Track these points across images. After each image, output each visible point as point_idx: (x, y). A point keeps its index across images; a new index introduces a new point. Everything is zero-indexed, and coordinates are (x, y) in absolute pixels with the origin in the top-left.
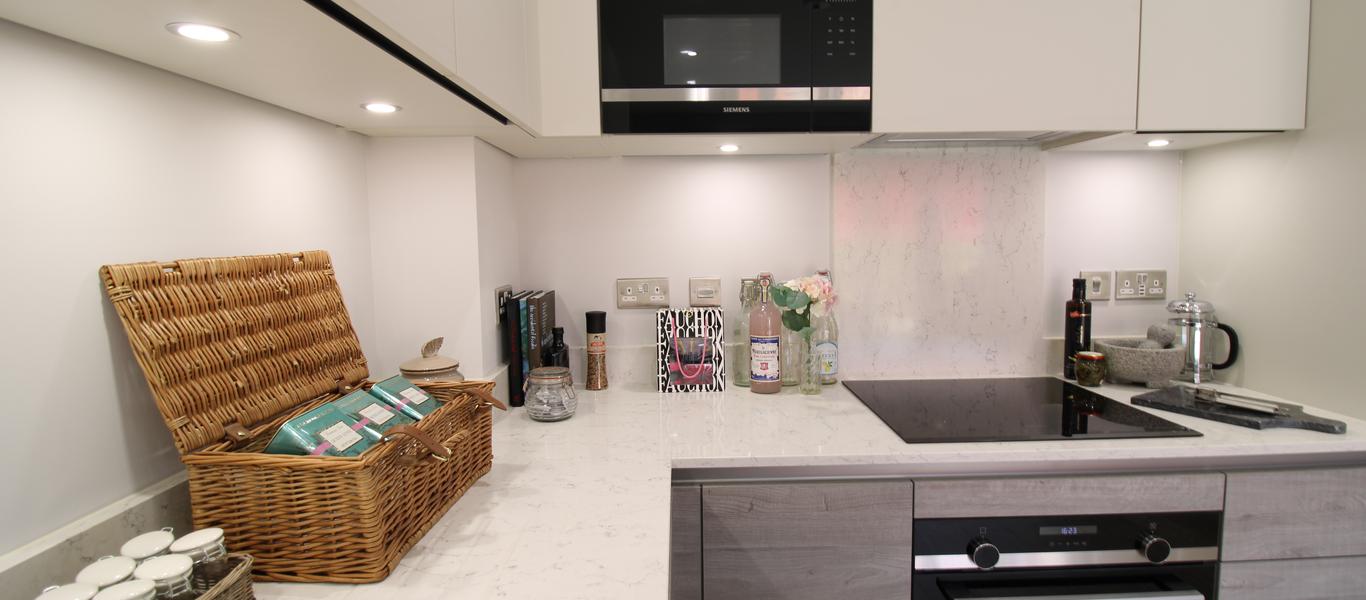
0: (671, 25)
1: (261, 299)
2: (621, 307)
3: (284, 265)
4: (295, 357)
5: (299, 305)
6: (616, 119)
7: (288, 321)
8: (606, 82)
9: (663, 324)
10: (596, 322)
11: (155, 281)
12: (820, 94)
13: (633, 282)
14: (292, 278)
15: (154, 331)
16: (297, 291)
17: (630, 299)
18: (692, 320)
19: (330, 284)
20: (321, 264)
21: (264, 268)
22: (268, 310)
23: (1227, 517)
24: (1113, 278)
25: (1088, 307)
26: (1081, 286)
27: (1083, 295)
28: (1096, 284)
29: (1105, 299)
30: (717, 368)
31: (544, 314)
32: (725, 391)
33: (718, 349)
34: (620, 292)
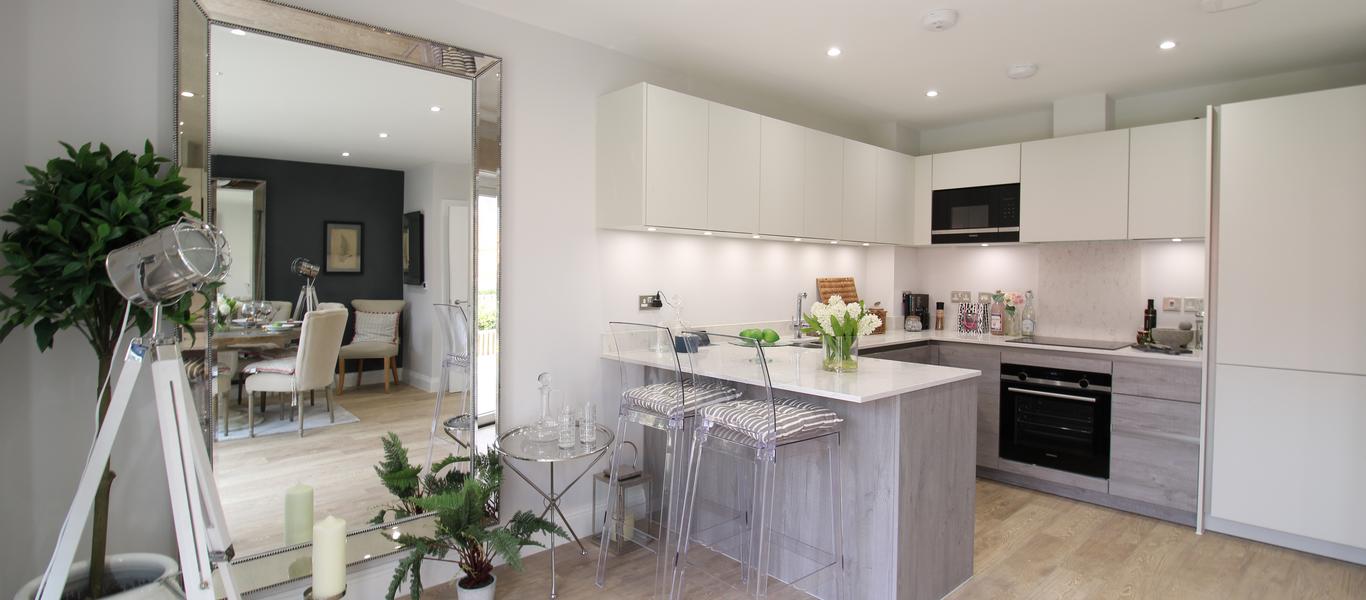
0: (955, 210)
1: (839, 287)
2: (953, 302)
3: (844, 280)
5: (846, 289)
6: (936, 239)
7: (843, 292)
8: (934, 228)
9: (961, 307)
10: (940, 306)
11: (823, 282)
12: (1002, 230)
13: (957, 293)
14: (846, 282)
15: (823, 290)
16: (846, 286)
17: (956, 299)
18: (972, 307)
19: (853, 285)
20: (851, 280)
21: (840, 280)
22: (840, 289)
23: (1113, 377)
24: (1183, 301)
25: (1154, 312)
26: (1151, 302)
27: (1152, 306)
28: (1172, 303)
29: (1177, 311)
30: (980, 325)
31: (915, 301)
32: (982, 334)
33: (980, 318)
34: (953, 297)
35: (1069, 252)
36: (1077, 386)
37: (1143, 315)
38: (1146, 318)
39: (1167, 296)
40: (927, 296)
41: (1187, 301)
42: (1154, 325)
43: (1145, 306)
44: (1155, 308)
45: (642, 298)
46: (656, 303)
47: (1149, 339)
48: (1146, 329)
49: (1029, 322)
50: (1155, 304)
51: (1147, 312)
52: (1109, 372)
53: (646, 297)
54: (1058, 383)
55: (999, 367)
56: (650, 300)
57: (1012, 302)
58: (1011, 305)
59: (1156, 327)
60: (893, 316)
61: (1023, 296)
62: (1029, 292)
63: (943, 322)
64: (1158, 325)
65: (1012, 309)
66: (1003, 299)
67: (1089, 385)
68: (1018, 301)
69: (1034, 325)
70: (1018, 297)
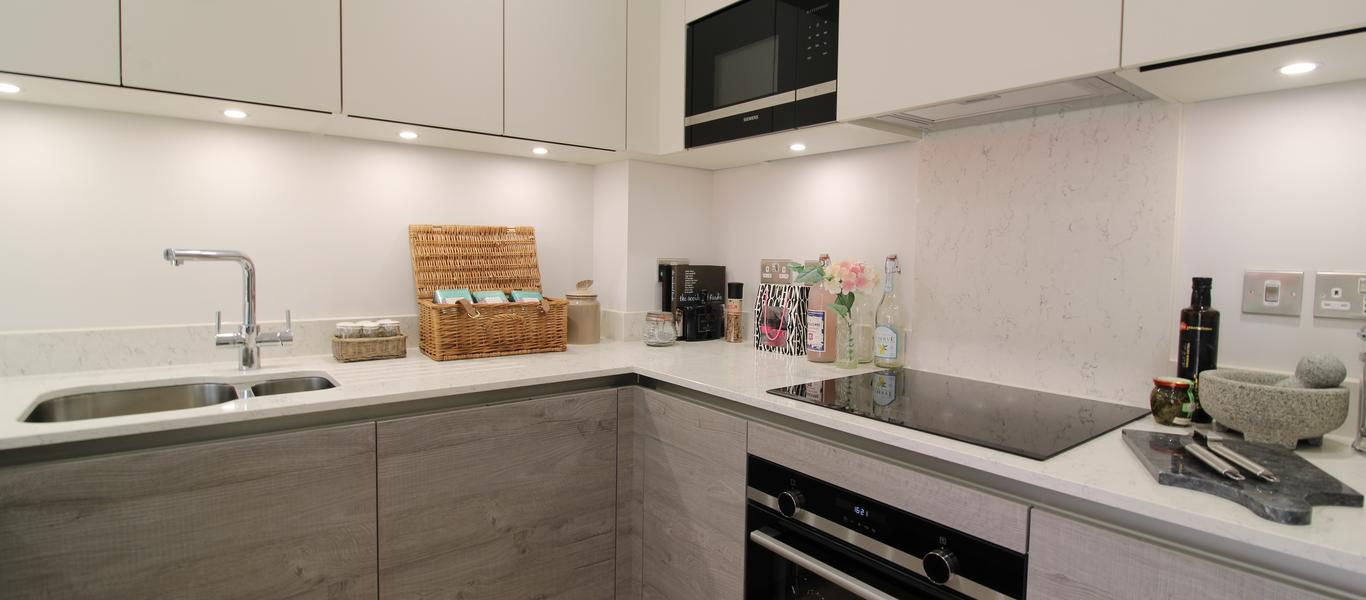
0: (722, 62)
1: (482, 246)
2: (762, 282)
3: (503, 231)
4: (488, 274)
6: (695, 137)
7: (494, 257)
9: (762, 294)
10: (734, 291)
11: (431, 232)
12: (802, 95)
13: (770, 262)
16: (506, 244)
17: (768, 276)
18: (780, 293)
19: (532, 242)
20: (527, 233)
21: (489, 232)
22: (485, 251)
23: (1031, 565)
24: (1309, 288)
25: (1213, 319)
26: (1202, 287)
27: (1207, 301)
28: (1271, 291)
29: (1289, 314)
30: (790, 335)
31: (690, 280)
32: (795, 356)
33: (792, 319)
34: (763, 270)
36: (914, 565)
38: (1185, 337)
39: (1257, 268)
40: (724, 267)
41: (1325, 284)
42: (1209, 362)
44: (1215, 305)
47: (1188, 407)
48: (1183, 372)
49: (889, 333)
50: (1216, 292)
51: (1187, 317)
52: (1022, 551)
55: (744, 464)
57: (849, 285)
58: (834, 289)
59: (1214, 368)
60: (623, 312)
61: (875, 267)
62: (893, 259)
63: (738, 327)
64: (1222, 362)
65: (846, 301)
66: (821, 273)
67: (952, 576)
68: (853, 280)
69: (902, 341)
70: (854, 270)
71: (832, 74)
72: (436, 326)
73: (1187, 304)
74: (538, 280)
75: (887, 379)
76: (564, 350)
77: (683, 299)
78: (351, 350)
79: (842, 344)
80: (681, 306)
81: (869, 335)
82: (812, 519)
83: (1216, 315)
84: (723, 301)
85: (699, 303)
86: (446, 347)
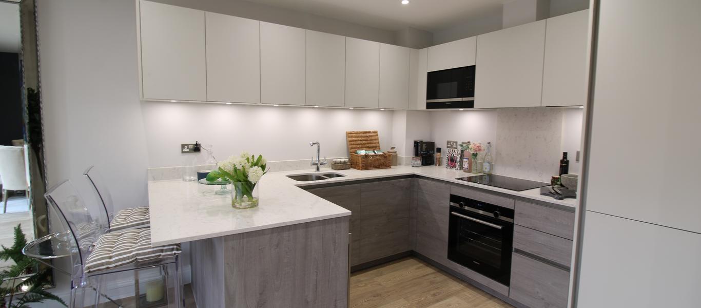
0: (440, 85)
2: (448, 147)
3: (369, 132)
4: (367, 145)
6: (429, 106)
7: (368, 140)
8: (428, 98)
9: (448, 152)
10: (439, 150)
11: (351, 133)
12: (464, 99)
13: (450, 142)
14: (371, 134)
15: (351, 139)
16: (371, 136)
18: (454, 152)
19: (377, 135)
20: (376, 132)
21: (366, 133)
22: (365, 138)
23: (515, 212)
25: (567, 162)
26: (565, 154)
27: (566, 158)
30: (458, 164)
31: (424, 146)
32: (459, 171)
33: (458, 160)
34: (448, 144)
35: (516, 115)
36: (492, 215)
37: (559, 164)
38: (561, 166)
40: (434, 143)
43: (561, 158)
44: (568, 159)
45: (183, 146)
46: (197, 148)
47: (559, 183)
48: (559, 175)
49: (488, 164)
50: (568, 156)
51: (562, 162)
52: (513, 209)
53: (187, 145)
54: (481, 212)
55: (449, 197)
56: (191, 147)
57: (476, 151)
58: (472, 152)
59: (567, 173)
60: (404, 156)
61: (484, 146)
62: (489, 143)
63: (439, 161)
64: (570, 173)
65: (475, 155)
66: (468, 147)
67: (499, 216)
68: (477, 149)
69: (491, 166)
70: (478, 147)
71: (472, 95)
72: (360, 161)
73: (562, 158)
74: (379, 147)
75: (487, 177)
76: (390, 168)
77: (422, 153)
78: (339, 167)
79: (474, 167)
80: (422, 155)
81: (481, 164)
82: (466, 208)
83: (568, 161)
84: (434, 153)
85: (427, 154)
86: (363, 166)
